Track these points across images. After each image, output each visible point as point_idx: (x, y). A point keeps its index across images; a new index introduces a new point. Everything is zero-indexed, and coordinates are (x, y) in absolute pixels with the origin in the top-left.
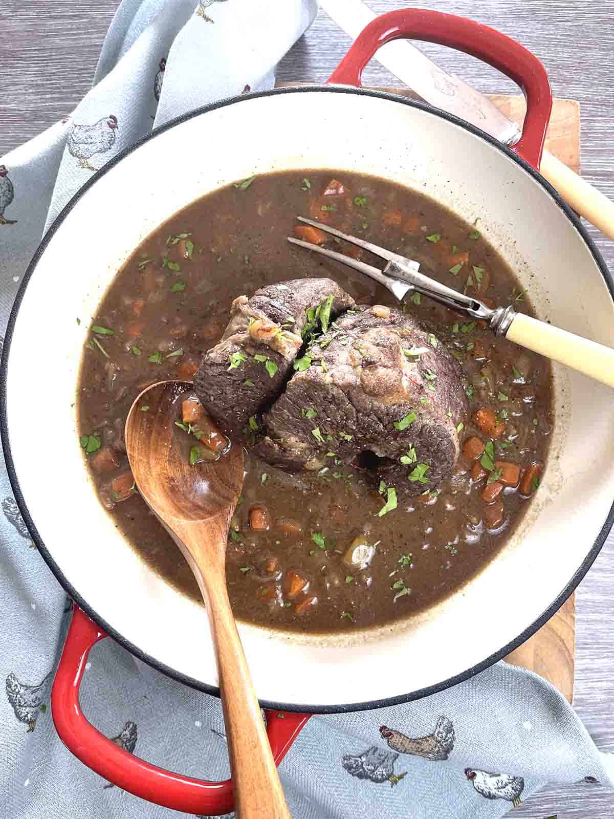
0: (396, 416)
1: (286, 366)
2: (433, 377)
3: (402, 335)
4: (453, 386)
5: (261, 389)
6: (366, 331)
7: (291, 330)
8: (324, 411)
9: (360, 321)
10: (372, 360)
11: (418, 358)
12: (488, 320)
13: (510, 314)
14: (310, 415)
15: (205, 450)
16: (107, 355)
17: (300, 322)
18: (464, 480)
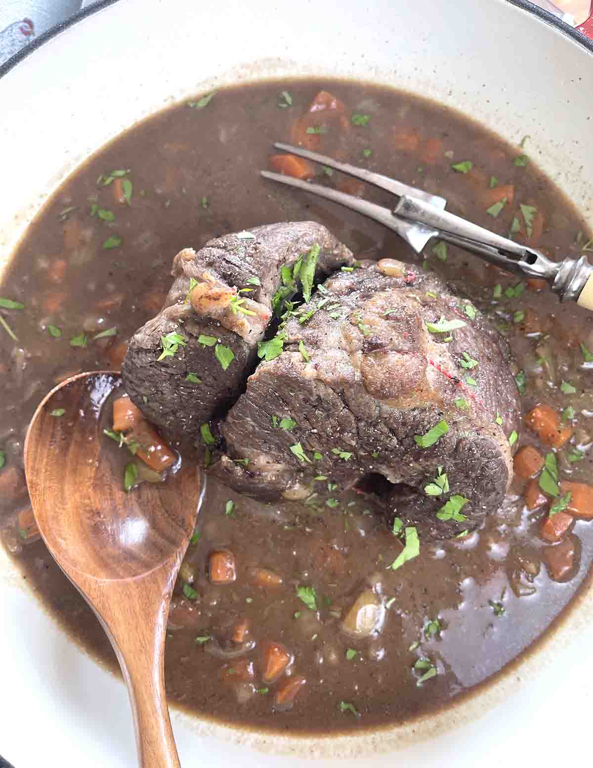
0: (418, 426)
1: (247, 351)
2: (472, 364)
3: (423, 302)
4: (501, 376)
5: (212, 386)
6: (369, 297)
7: (255, 297)
8: (307, 419)
9: (360, 283)
10: (379, 342)
11: (448, 336)
12: (549, 278)
13: (584, 268)
14: (286, 425)
15: (144, 469)
16: (14, 337)
17: (269, 285)
18: (514, 510)
